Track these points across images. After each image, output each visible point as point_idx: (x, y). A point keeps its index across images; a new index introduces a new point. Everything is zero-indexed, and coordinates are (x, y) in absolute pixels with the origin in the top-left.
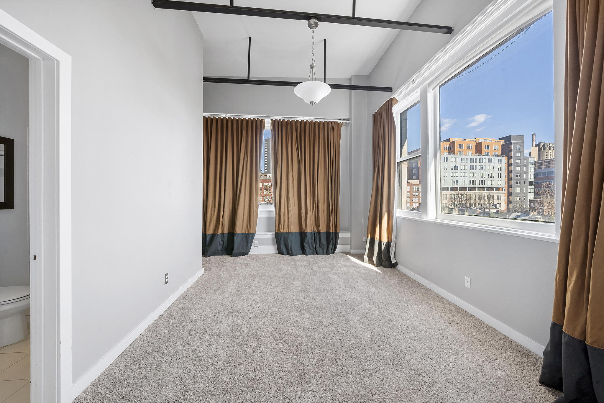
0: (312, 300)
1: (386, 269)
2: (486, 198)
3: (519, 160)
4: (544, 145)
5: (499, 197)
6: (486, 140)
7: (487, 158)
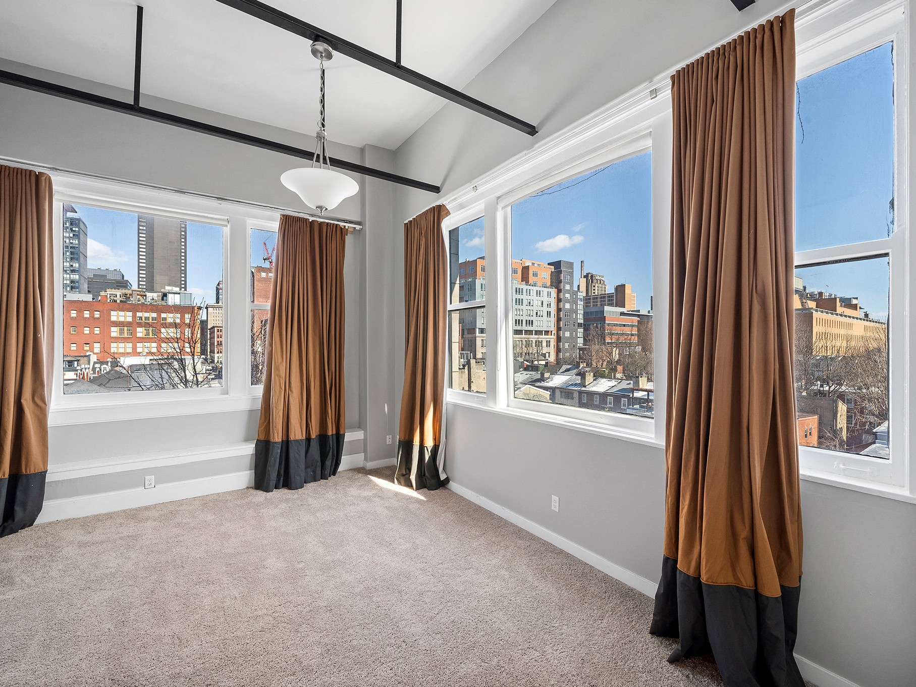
0: (317, 596)
1: (432, 492)
2: (534, 345)
3: (569, 295)
4: (592, 276)
5: (548, 343)
6: (533, 264)
7: (535, 289)
